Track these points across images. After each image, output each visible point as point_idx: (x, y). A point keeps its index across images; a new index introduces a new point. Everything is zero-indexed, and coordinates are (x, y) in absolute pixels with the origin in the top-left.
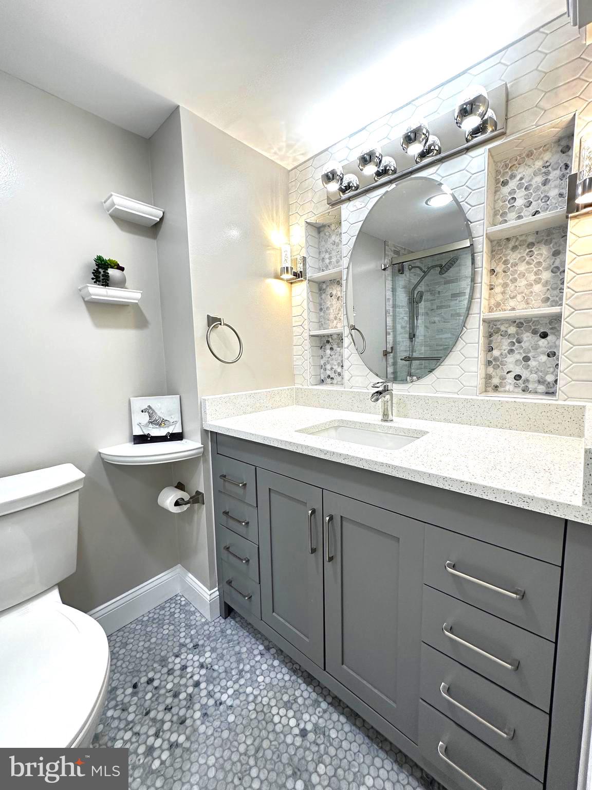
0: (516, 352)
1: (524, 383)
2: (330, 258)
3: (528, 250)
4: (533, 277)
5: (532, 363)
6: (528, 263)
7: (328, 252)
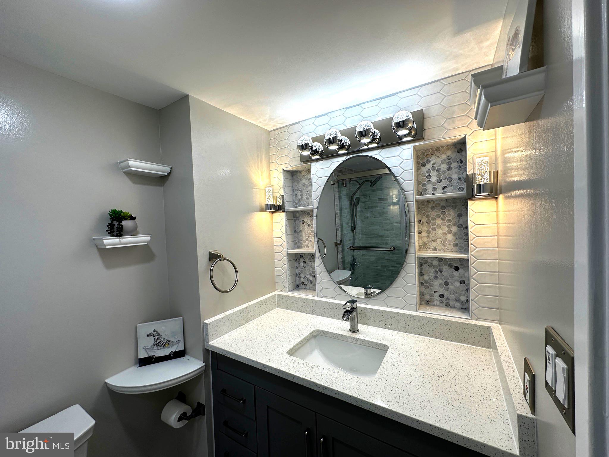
0: (439, 278)
1: (446, 301)
2: (302, 195)
3: (441, 211)
4: (447, 229)
5: (451, 287)
6: (443, 219)
7: (299, 191)
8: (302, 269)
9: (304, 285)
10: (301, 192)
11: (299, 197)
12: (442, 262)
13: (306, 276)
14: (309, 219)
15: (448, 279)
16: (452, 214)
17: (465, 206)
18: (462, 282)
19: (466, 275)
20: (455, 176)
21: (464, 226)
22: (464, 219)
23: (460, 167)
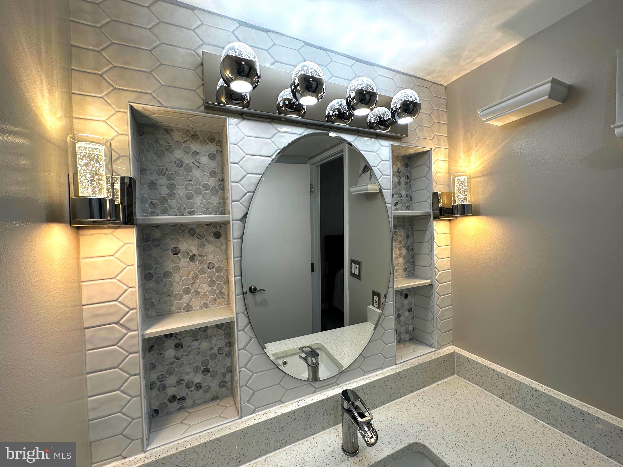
1: (399, 336)
2: (172, 187)
4: (399, 252)
5: (402, 318)
7: (164, 175)
8: (173, 363)
9: (175, 403)
10: (169, 178)
11: (165, 191)
13: (182, 378)
14: (194, 243)
15: (399, 311)
16: (403, 234)
17: (411, 225)
18: (410, 310)
19: (413, 301)
20: (403, 193)
21: (411, 248)
22: (410, 240)
23: (407, 183)
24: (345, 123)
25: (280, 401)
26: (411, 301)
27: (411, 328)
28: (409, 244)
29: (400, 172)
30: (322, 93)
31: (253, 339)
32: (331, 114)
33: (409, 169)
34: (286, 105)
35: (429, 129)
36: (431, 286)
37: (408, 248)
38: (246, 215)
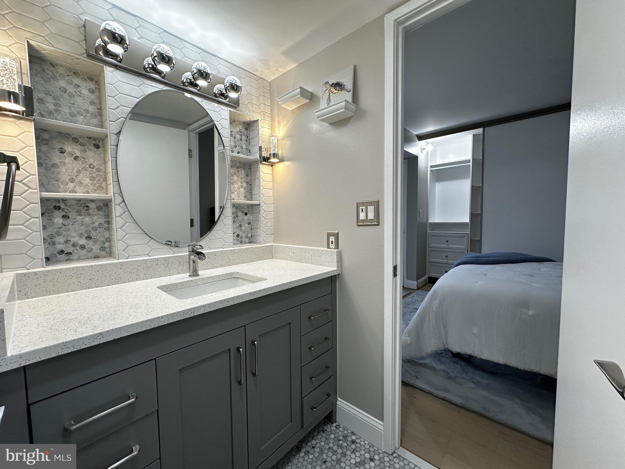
8: (61, 228)
9: (64, 255)
10: (54, 99)
12: (238, 210)
13: (69, 239)
14: (77, 148)
15: (241, 222)
16: (243, 174)
17: (250, 169)
18: (249, 223)
19: (251, 218)
20: (244, 146)
21: (250, 184)
22: (249, 178)
23: (246, 141)
24: (196, 89)
25: (148, 255)
26: (250, 218)
27: (249, 235)
28: (248, 180)
29: (241, 132)
30: (173, 65)
31: (127, 212)
32: (185, 81)
33: (248, 131)
34: (150, 67)
35: (258, 107)
36: (259, 205)
37: (247, 183)
38: (120, 132)
